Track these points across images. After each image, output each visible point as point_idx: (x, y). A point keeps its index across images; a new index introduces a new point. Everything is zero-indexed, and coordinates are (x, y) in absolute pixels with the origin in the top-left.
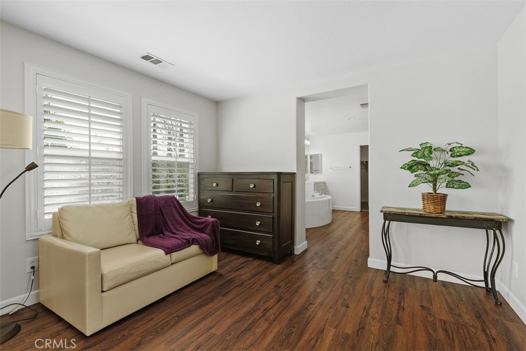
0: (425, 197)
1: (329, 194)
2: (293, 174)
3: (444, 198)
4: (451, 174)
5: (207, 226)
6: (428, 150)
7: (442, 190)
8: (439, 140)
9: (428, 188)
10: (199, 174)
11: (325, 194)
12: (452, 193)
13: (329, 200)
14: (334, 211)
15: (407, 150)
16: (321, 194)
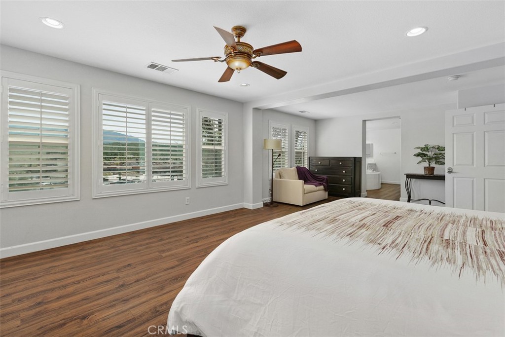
0: (425, 168)
1: (378, 171)
2: (361, 158)
3: (433, 168)
4: (436, 158)
5: (324, 179)
6: (426, 148)
7: (433, 165)
8: (432, 143)
9: (426, 164)
10: (309, 157)
11: (376, 171)
12: (436, 166)
13: (379, 174)
14: (382, 184)
15: (417, 148)
16: (373, 171)
